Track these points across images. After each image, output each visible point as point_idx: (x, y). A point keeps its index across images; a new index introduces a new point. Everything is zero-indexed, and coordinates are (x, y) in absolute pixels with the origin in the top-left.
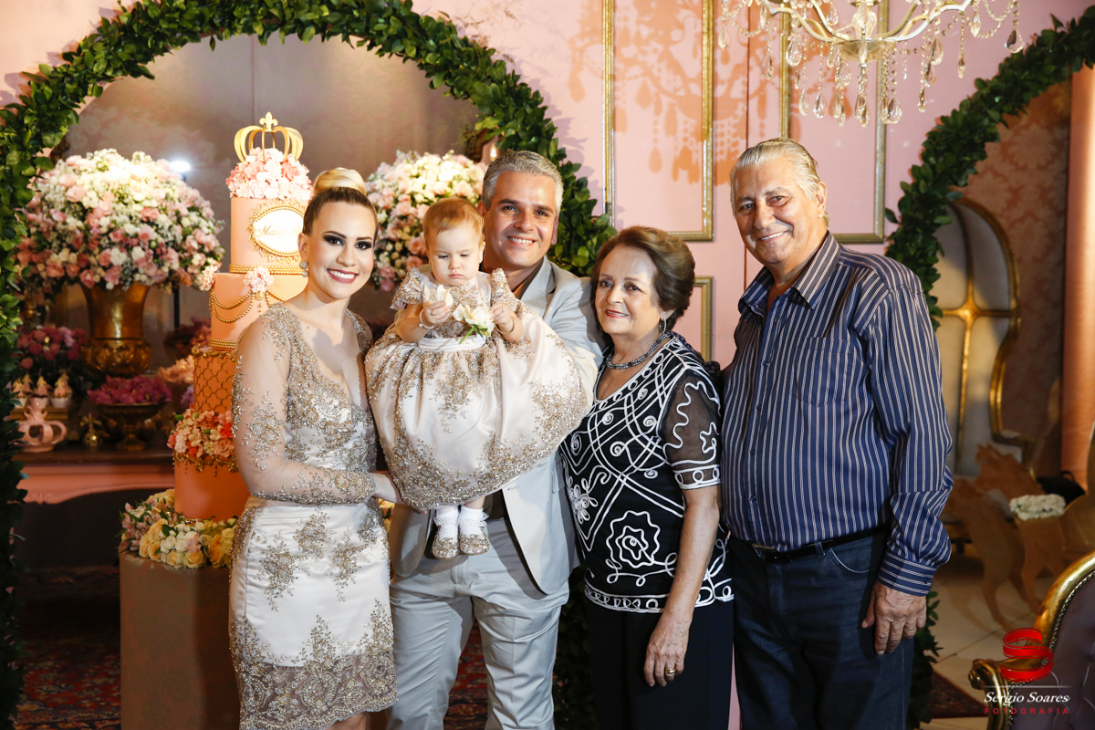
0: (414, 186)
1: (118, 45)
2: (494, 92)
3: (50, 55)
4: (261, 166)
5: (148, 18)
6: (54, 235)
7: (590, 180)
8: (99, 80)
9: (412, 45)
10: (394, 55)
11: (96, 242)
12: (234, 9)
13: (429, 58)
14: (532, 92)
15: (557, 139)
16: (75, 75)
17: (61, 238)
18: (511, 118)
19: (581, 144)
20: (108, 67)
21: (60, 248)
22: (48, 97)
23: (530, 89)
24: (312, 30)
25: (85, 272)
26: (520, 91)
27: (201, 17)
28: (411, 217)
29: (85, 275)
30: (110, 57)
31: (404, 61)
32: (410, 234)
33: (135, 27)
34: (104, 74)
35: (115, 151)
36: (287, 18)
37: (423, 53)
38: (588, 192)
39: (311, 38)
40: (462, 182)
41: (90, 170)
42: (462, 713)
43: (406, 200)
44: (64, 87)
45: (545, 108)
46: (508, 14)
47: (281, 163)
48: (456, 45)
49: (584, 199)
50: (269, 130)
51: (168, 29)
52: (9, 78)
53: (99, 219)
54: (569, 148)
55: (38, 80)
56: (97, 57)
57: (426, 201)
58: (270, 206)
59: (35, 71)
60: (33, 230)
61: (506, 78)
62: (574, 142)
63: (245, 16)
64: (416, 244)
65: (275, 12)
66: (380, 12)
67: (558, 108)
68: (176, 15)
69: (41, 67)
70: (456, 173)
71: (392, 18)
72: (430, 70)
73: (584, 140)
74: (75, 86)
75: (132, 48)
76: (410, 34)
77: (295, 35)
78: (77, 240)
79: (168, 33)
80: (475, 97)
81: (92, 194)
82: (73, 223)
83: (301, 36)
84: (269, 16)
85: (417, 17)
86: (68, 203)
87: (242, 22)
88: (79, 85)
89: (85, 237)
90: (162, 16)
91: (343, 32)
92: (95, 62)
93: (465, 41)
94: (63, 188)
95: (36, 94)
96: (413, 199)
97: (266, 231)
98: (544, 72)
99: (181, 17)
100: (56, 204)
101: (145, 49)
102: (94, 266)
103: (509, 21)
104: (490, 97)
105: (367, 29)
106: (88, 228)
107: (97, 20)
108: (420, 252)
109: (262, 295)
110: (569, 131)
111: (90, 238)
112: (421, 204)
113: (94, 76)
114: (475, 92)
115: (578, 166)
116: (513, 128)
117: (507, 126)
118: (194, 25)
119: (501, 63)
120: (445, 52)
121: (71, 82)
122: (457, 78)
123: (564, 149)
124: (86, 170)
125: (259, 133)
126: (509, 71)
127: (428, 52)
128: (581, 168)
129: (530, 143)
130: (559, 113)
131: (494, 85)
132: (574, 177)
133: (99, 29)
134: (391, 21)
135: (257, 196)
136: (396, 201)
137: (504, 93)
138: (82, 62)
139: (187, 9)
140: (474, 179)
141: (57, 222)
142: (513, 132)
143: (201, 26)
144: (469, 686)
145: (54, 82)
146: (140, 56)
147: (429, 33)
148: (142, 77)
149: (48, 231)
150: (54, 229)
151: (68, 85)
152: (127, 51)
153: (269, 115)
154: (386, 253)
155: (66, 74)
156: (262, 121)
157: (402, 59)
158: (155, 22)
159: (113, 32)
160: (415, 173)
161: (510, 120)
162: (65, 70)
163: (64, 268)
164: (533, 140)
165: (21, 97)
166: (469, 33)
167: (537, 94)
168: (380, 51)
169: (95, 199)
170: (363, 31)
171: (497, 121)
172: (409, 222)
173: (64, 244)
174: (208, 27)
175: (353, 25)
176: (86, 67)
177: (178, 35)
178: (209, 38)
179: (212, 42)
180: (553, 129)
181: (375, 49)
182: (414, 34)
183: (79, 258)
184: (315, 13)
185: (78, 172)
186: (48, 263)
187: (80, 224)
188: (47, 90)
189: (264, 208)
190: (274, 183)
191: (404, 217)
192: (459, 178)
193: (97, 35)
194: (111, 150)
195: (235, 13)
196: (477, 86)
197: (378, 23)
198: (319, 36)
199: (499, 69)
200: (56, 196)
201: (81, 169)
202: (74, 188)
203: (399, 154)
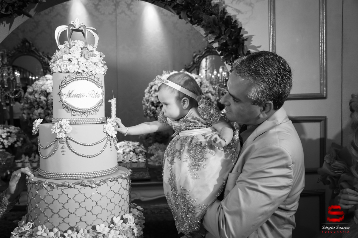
4: (68, 51)
6: (36, 103)
11: (51, 105)
14: (233, 21)
17: (38, 104)
18: (223, 33)
19: (258, 49)
21: (38, 108)
23: (232, 19)
25: (47, 116)
26: (227, 19)
29: (47, 118)
45: (241, 28)
47: (82, 49)
54: (252, 50)
58: (72, 77)
60: (29, 101)
61: (220, 13)
67: (246, 30)
78: (44, 105)
82: (43, 98)
94: (41, 86)
97: (69, 95)
98: (239, 11)
100: (38, 92)
102: (50, 114)
104: (212, 22)
106: (48, 100)
109: (64, 139)
110: (251, 42)
111: (48, 104)
116: (224, 39)
117: (221, 38)
122: (194, 12)
124: (49, 79)
126: (221, 9)
130: (247, 33)
135: (63, 70)
137: (219, 20)
141: (36, 98)
142: (225, 41)
149: (34, 102)
150: (36, 101)
161: (222, 35)
163: (40, 115)
167: (236, 21)
169: (52, 89)
171: (215, 36)
173: (40, 107)
183: (44, 111)
185: (47, 80)
186: (34, 113)
187: (45, 99)
189: (68, 78)
190: (74, 61)
196: (204, 16)
199: (216, 8)
200: (38, 89)
201: (48, 78)
202: (45, 86)
203: (164, 72)
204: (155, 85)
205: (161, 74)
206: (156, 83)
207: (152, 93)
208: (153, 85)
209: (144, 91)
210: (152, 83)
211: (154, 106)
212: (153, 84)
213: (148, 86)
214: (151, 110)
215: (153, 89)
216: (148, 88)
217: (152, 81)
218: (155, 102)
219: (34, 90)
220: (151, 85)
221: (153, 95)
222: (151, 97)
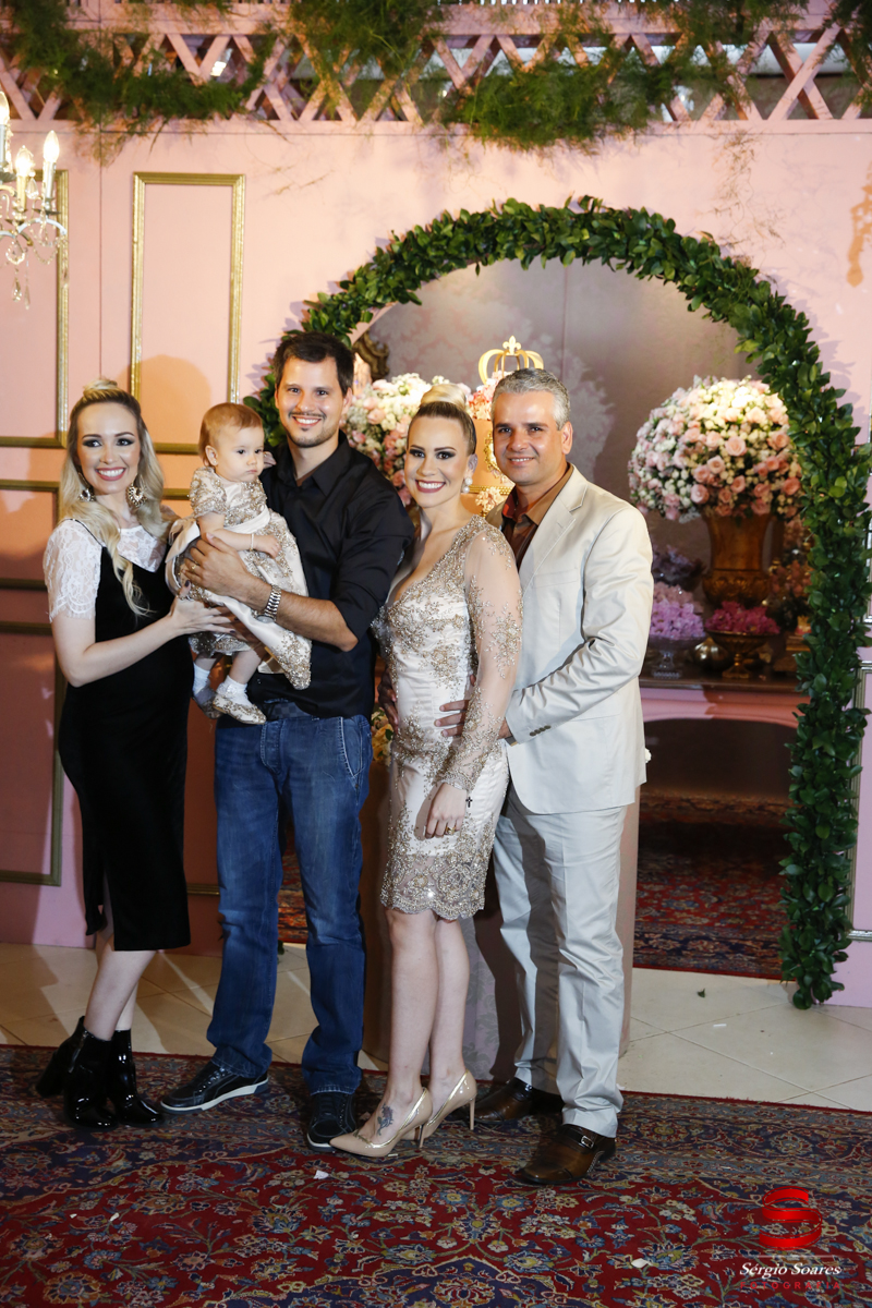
0: (705, 412)
1: (389, 273)
2: (755, 315)
3: (330, 284)
5: (418, 246)
7: (855, 406)
8: (370, 306)
9: (671, 267)
10: (654, 277)
12: (497, 235)
13: (688, 280)
14: (797, 314)
15: (822, 363)
16: (350, 302)
18: (772, 340)
19: (849, 369)
20: (379, 294)
22: (324, 324)
23: (794, 311)
24: (572, 254)
26: (783, 312)
27: (466, 244)
28: (699, 444)
30: (381, 285)
31: (665, 283)
32: (697, 462)
33: (405, 256)
34: (374, 301)
35: (417, 375)
36: (547, 243)
37: (682, 276)
38: (851, 419)
39: (571, 261)
40: (756, 409)
41: (391, 394)
42: (701, 949)
43: (696, 426)
44: (339, 314)
45: (809, 331)
46: (772, 233)
48: (717, 266)
49: (845, 427)
50: (512, 353)
51: (435, 257)
52: (294, 306)
53: (395, 440)
54: (834, 373)
55: (319, 307)
56: (369, 285)
57: (716, 427)
59: (315, 299)
61: (770, 299)
62: (840, 366)
63: (508, 242)
64: (702, 473)
65: (537, 237)
66: (641, 234)
67: (825, 330)
68: (443, 243)
69: (319, 295)
70: (750, 399)
71: (653, 240)
72: (690, 292)
73: (851, 364)
74: (349, 312)
75: (401, 275)
76: (670, 257)
77: (558, 259)
79: (435, 261)
80: (734, 320)
81: (391, 417)
82: (372, 443)
83: (562, 260)
84: (531, 241)
85: (680, 237)
86: (369, 425)
87: (505, 248)
88: (353, 313)
89: (382, 458)
90: (430, 244)
91: (603, 256)
92: (367, 289)
93: (728, 261)
94: (366, 411)
95: (314, 321)
96: (703, 426)
98: (813, 293)
99: (448, 244)
100: (359, 427)
101: (412, 276)
103: (772, 239)
104: (749, 320)
105: (627, 251)
106: (385, 450)
107: (372, 251)
108: (706, 480)
110: (835, 355)
111: (386, 459)
112: (711, 430)
113: (366, 303)
114: (734, 315)
115: (841, 393)
116: (773, 352)
117: (767, 349)
118: (460, 252)
119: (765, 285)
120: (705, 273)
121: (345, 309)
122: (716, 300)
123: (829, 374)
124: (389, 394)
125: (501, 356)
126: (773, 292)
127: (688, 274)
128: (846, 394)
129: (790, 367)
130: (826, 335)
131: (754, 307)
132: (835, 404)
133: (375, 258)
134: (652, 243)
136: (686, 428)
137: (765, 315)
138: (356, 290)
139: (454, 236)
140: (769, 405)
141: (357, 443)
142: (773, 356)
143: (466, 252)
144: (717, 924)
145: (330, 309)
146: (408, 283)
147: (689, 255)
148: (410, 304)
151: (343, 313)
152: (397, 279)
153: (513, 339)
154: (672, 481)
155: (341, 302)
156: (505, 345)
157: (663, 281)
158: (423, 250)
159: (385, 260)
160: (708, 398)
161: (771, 343)
162: (340, 297)
164: (794, 363)
165: (303, 324)
166: (732, 253)
167: (802, 315)
168: (640, 273)
169: (393, 421)
170: (623, 253)
171: (757, 345)
172: (697, 449)
174: (474, 253)
175: (613, 248)
176: (359, 295)
177: (445, 262)
178: (474, 266)
179: (478, 269)
180: (816, 352)
181: (636, 272)
182: (674, 256)
184: (576, 237)
185: (381, 396)
187: (378, 445)
188: (325, 317)
191: (691, 444)
192: (752, 405)
193: (371, 264)
194: (414, 374)
195: (498, 239)
196: (737, 309)
197: (638, 245)
198: (581, 260)
199: (762, 291)
200: (359, 419)
201: (384, 392)
202: (376, 411)
203: (697, 379)
204: (666, 417)
205: (687, 385)
206: (668, 414)
207: (655, 440)
208: (661, 419)
209: (636, 433)
210: (657, 413)
211: (660, 479)
212: (661, 415)
213: (648, 419)
214: (650, 487)
215: (659, 428)
216: (648, 425)
217: (659, 406)
218: (660, 467)
219: (348, 422)
220: (656, 418)
221: (658, 447)
222: (652, 452)
